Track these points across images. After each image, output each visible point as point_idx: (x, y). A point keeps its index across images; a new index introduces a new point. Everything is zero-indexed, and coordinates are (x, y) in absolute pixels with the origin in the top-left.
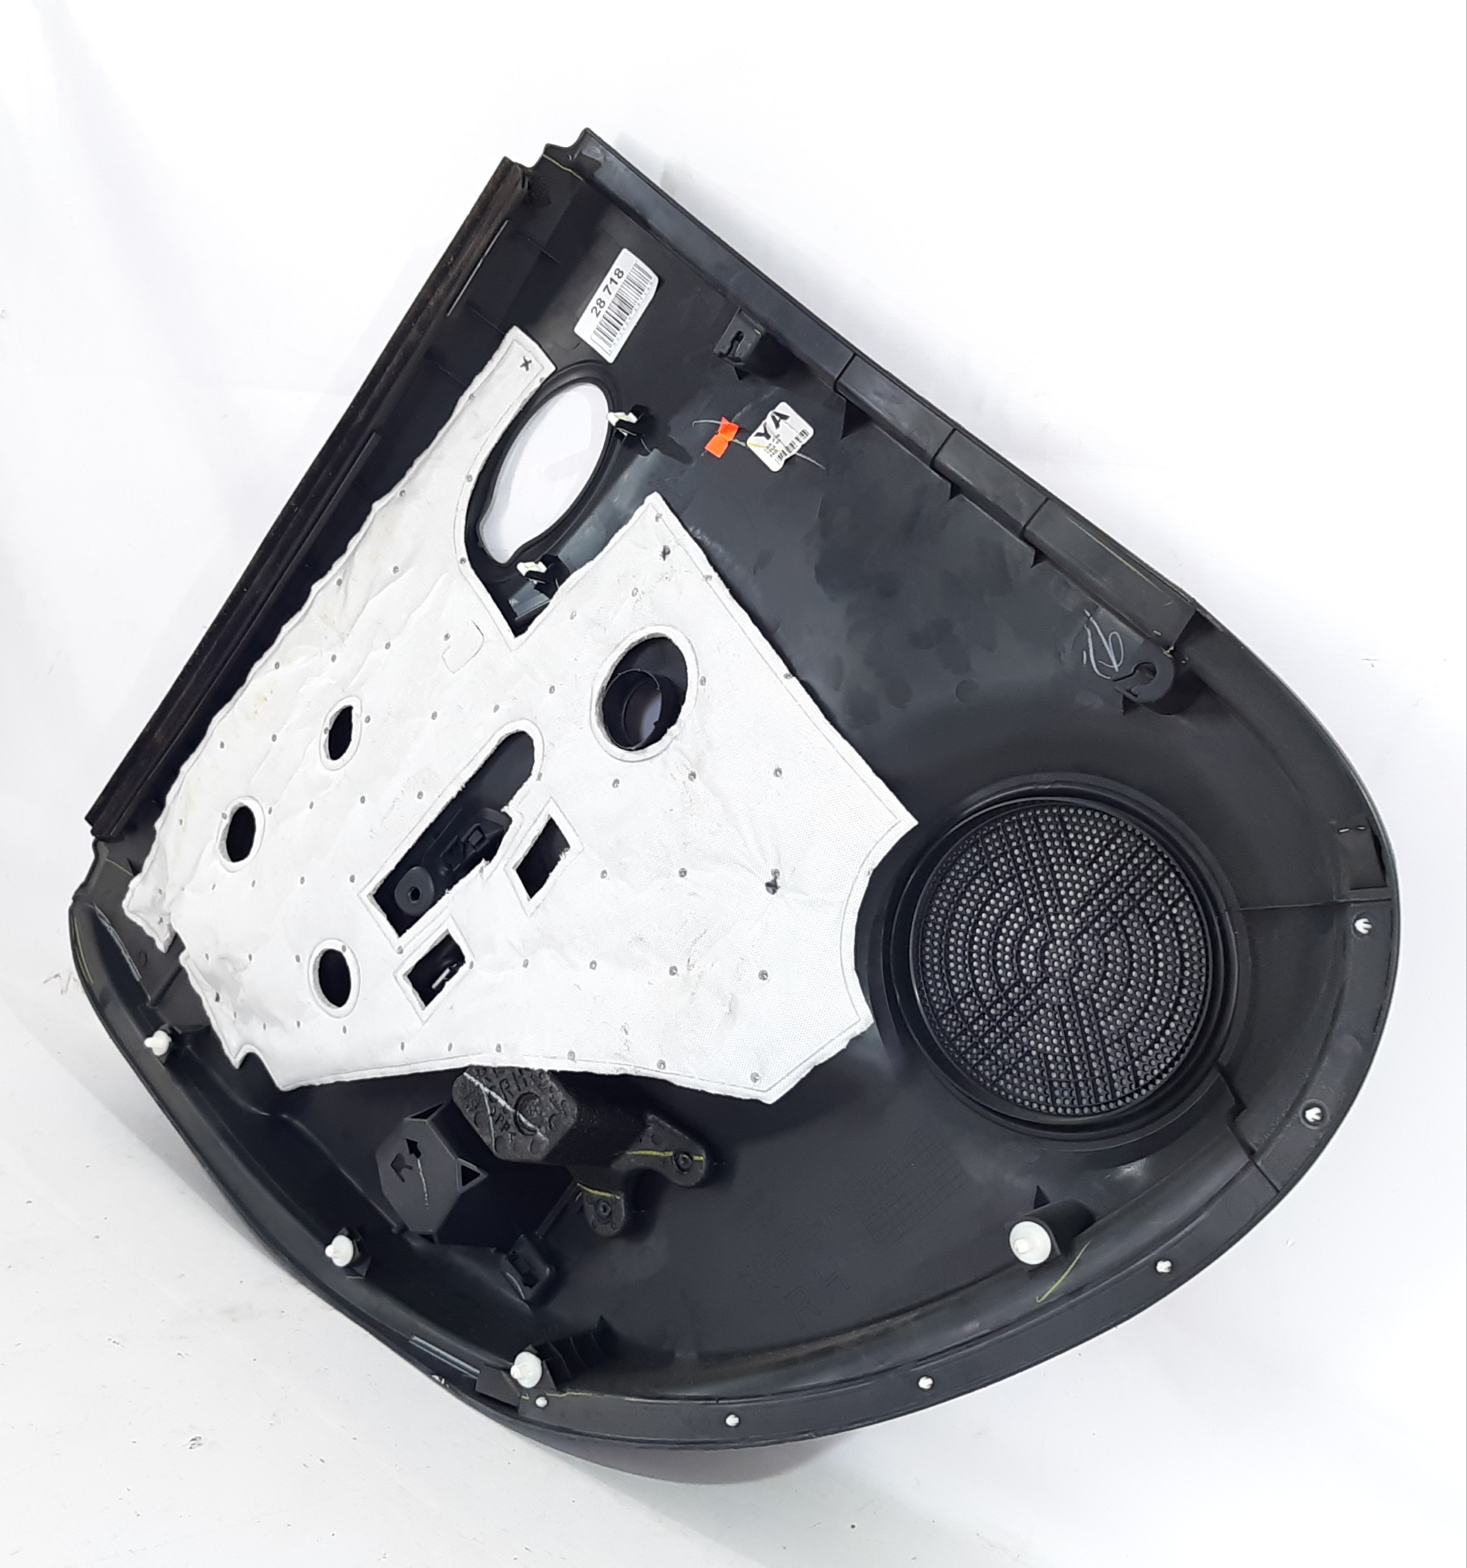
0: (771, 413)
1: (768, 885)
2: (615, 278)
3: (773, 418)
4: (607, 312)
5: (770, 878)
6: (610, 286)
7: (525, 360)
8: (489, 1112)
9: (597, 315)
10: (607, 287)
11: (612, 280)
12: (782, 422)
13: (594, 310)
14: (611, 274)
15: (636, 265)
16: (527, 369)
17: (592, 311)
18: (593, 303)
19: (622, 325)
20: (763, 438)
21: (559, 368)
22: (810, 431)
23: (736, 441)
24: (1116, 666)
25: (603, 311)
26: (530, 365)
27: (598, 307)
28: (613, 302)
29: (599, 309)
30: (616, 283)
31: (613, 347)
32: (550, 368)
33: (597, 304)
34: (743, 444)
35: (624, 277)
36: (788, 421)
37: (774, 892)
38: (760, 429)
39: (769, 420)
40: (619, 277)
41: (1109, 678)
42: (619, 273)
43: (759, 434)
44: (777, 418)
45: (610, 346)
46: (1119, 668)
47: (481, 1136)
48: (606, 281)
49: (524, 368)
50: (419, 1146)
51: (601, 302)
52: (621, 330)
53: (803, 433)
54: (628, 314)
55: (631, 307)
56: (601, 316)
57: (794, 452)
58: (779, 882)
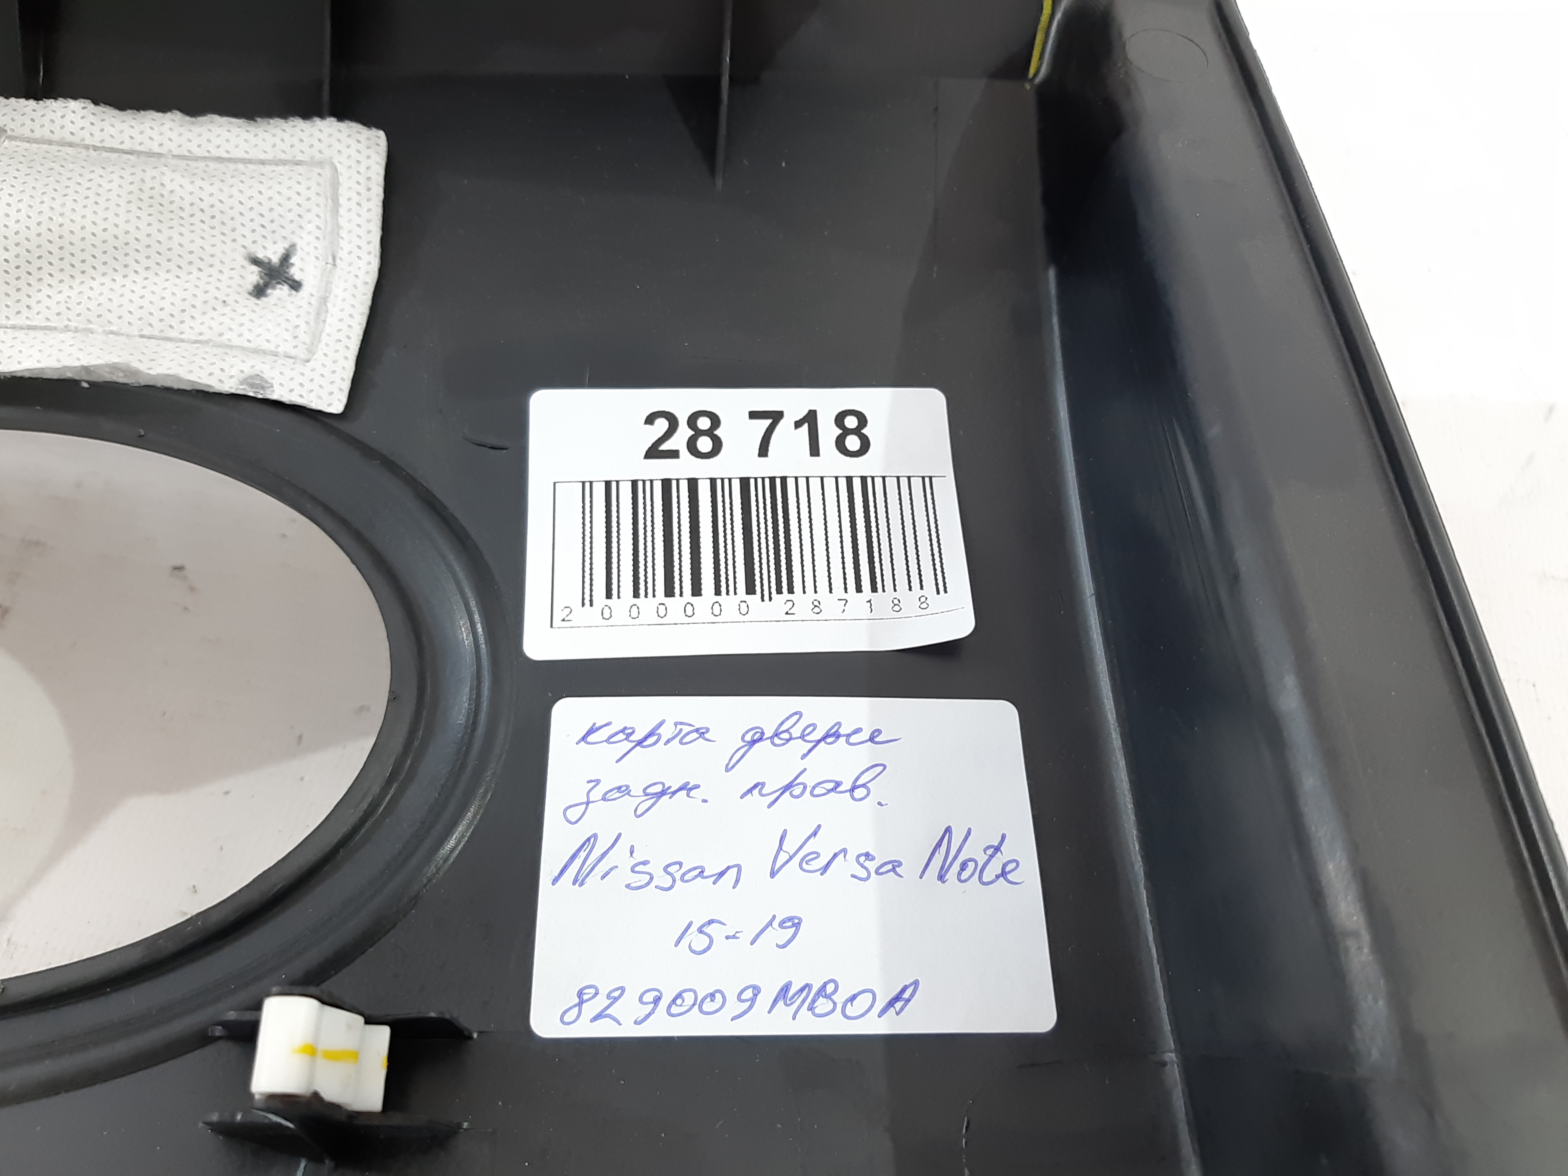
2: (828, 433)
4: (693, 483)
6: (785, 426)
7: (286, 258)
9: (654, 452)
10: (776, 417)
11: (810, 419)
13: (662, 425)
14: (829, 400)
16: (259, 292)
17: (650, 420)
18: (681, 401)
19: (697, 591)
21: (343, 426)
26: (280, 292)
27: (684, 433)
28: (744, 482)
29: (679, 441)
30: (815, 450)
31: (592, 614)
33: (692, 421)
35: (856, 467)
40: (840, 444)
48: (791, 399)
49: (253, 276)
51: (707, 431)
54: (751, 590)
56: (661, 469)
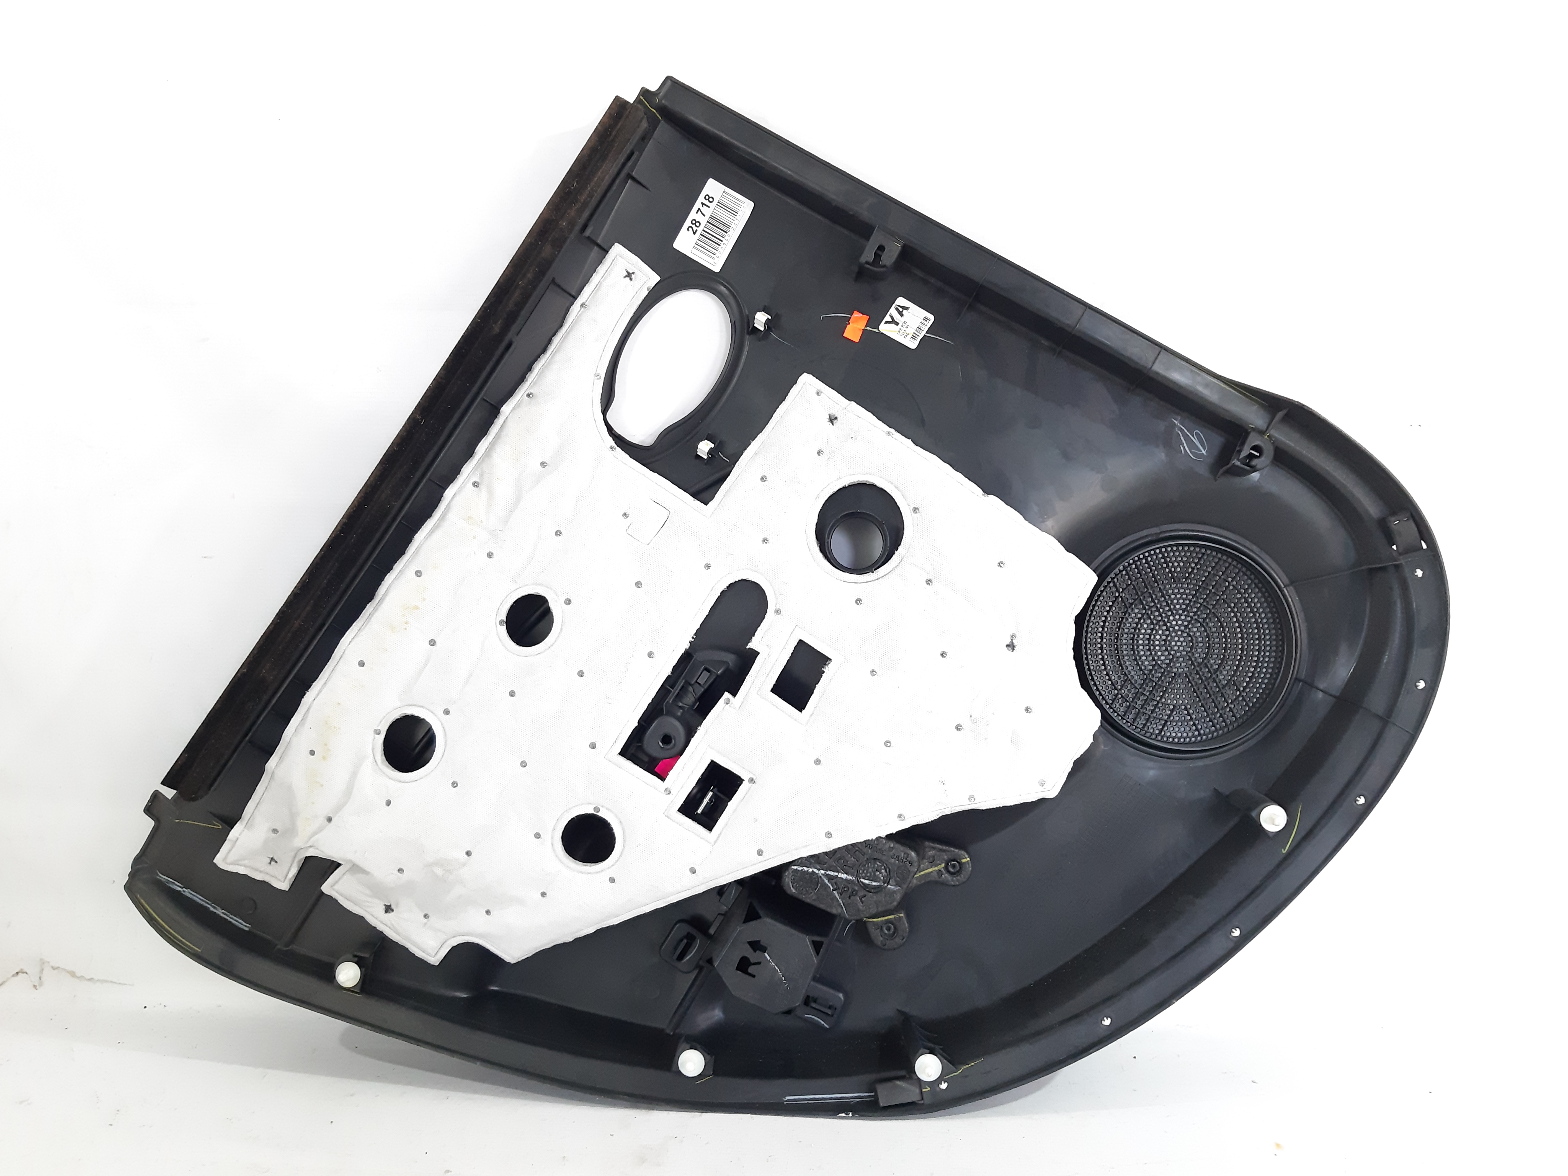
0: (894, 306)
1: (1008, 646)
2: (707, 202)
3: (897, 309)
4: (703, 230)
5: (1008, 642)
6: (701, 209)
7: (628, 271)
8: (832, 888)
9: (694, 233)
10: (699, 209)
11: (703, 204)
12: (905, 312)
13: (690, 229)
14: (701, 199)
15: (724, 192)
16: (631, 279)
17: (688, 230)
18: (688, 223)
19: (722, 241)
20: (892, 325)
21: (663, 278)
22: (932, 318)
23: (868, 328)
24: (1204, 452)
25: (700, 230)
26: (635, 277)
27: (694, 226)
28: (708, 222)
29: (695, 228)
30: (709, 207)
31: (717, 259)
32: (655, 278)
33: (692, 224)
34: (876, 331)
35: (715, 202)
36: (909, 310)
37: (1013, 650)
38: (888, 318)
39: (893, 311)
40: (710, 202)
41: (1201, 460)
42: (708, 198)
43: (887, 322)
44: (901, 309)
45: (714, 258)
46: (1206, 452)
47: (829, 910)
48: (698, 205)
49: (628, 279)
50: (762, 943)
51: (695, 222)
52: (722, 245)
53: (926, 319)
54: (726, 233)
55: (728, 227)
56: (698, 234)
57: (924, 333)
58: (1015, 642)
